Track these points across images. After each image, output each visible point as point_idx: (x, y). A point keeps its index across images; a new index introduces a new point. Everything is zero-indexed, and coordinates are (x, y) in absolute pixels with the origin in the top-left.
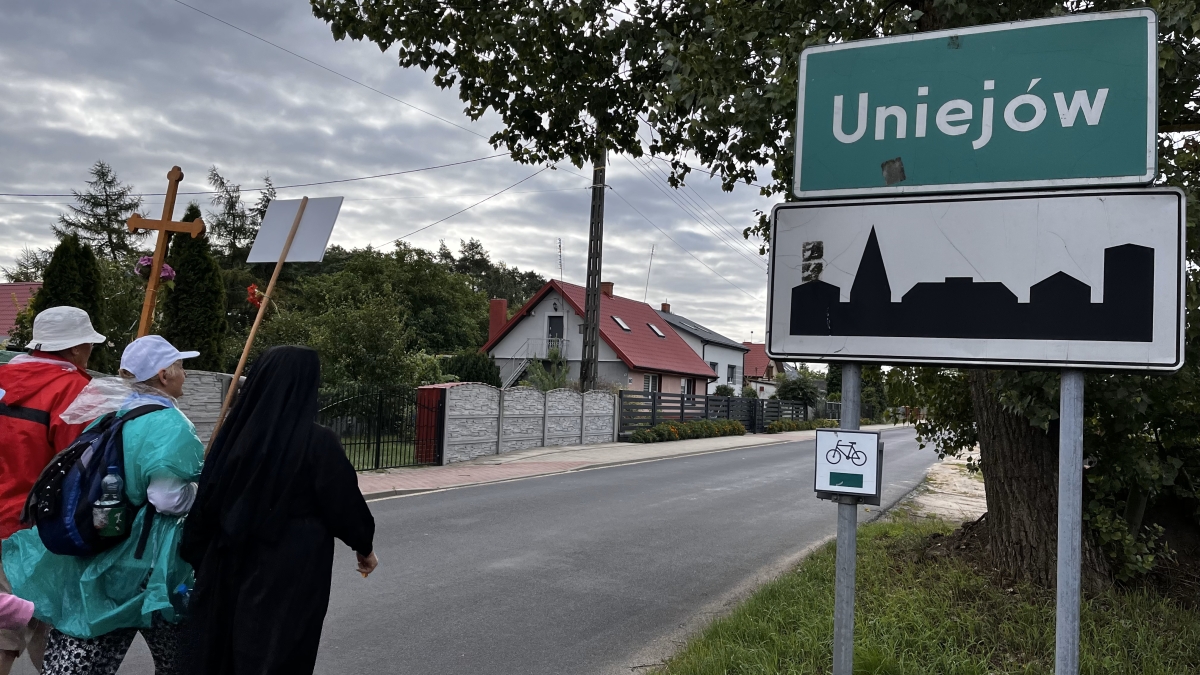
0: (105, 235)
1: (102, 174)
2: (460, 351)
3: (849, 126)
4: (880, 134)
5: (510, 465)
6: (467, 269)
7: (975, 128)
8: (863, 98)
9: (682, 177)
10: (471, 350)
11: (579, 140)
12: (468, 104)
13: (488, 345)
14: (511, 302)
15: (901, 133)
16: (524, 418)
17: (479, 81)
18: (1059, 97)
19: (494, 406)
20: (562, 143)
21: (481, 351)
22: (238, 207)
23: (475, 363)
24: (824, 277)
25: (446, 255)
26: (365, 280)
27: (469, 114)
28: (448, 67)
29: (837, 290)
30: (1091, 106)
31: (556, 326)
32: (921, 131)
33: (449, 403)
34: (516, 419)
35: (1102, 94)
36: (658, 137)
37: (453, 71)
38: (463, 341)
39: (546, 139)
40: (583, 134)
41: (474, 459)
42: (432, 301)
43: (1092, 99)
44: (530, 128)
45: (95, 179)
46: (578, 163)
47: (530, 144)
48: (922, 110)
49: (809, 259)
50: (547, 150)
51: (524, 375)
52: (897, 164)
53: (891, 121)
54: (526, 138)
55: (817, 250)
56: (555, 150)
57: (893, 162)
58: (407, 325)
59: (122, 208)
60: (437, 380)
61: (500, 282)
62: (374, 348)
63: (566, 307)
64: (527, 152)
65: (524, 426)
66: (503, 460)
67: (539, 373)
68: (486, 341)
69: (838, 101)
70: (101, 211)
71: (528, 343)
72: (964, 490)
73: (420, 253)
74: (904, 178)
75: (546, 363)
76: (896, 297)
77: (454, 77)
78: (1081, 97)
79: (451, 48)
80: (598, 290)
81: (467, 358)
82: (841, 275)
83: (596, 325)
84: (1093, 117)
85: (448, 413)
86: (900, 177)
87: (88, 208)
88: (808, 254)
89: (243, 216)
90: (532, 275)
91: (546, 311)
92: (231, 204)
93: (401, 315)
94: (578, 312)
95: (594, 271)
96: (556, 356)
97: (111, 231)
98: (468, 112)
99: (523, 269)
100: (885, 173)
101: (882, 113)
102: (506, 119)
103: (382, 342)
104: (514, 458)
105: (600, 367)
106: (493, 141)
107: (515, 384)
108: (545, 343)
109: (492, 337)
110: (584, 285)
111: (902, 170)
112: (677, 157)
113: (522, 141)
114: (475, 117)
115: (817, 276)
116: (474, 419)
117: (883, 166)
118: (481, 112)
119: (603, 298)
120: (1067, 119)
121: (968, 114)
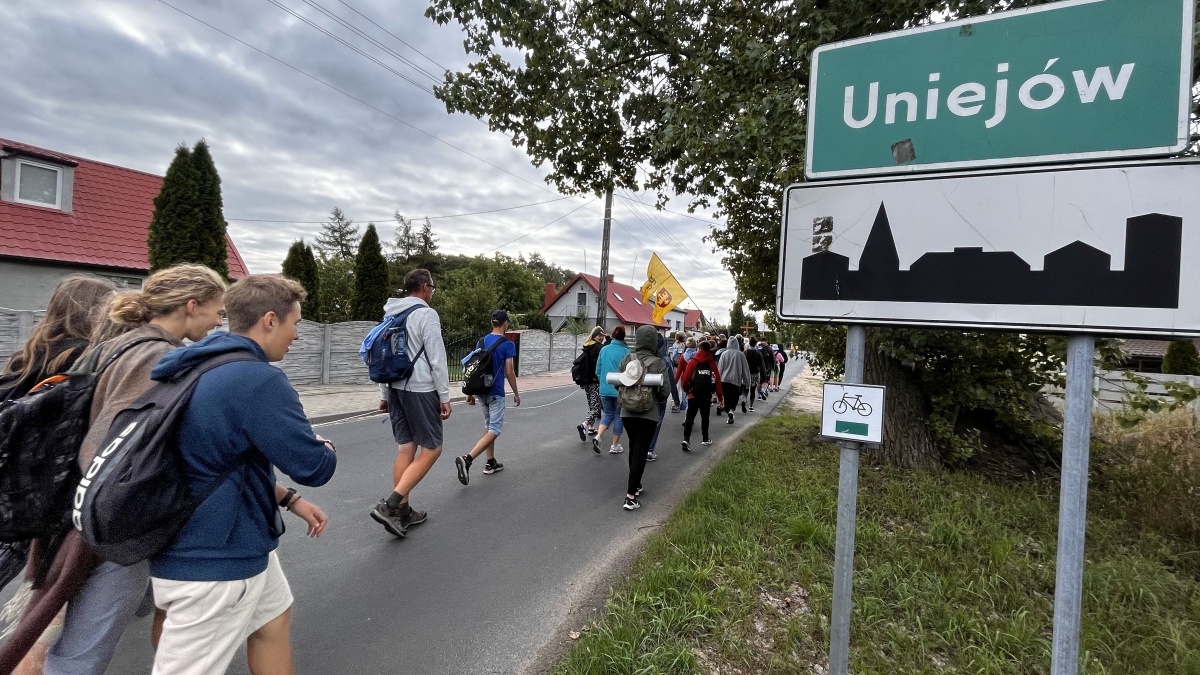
0: (339, 247)
1: (337, 214)
2: (531, 312)
3: (860, 112)
4: (890, 118)
5: (556, 377)
6: (533, 268)
7: (988, 108)
8: (874, 88)
9: (664, 204)
10: (536, 311)
11: (599, 180)
12: (533, 157)
13: (545, 308)
14: (557, 285)
15: (912, 116)
16: (564, 350)
17: (539, 142)
18: (1079, 76)
19: (548, 343)
20: (590, 181)
21: (541, 312)
22: (411, 232)
23: (538, 319)
24: (833, 248)
25: (522, 260)
26: (479, 273)
27: (534, 164)
28: (519, 132)
29: (846, 260)
30: (1114, 81)
31: (582, 298)
32: (932, 113)
33: (521, 341)
34: (559, 350)
35: (1127, 69)
36: (649, 178)
37: (522, 135)
38: (531, 306)
39: (580, 179)
40: (602, 176)
41: (536, 374)
42: (513, 284)
43: (1115, 75)
44: (570, 171)
45: (333, 216)
46: (599, 195)
47: (569, 182)
48: (933, 95)
49: (820, 231)
50: (580, 186)
51: (565, 325)
52: (907, 145)
53: (902, 107)
54: (568, 177)
55: (828, 224)
56: (585, 186)
57: (903, 143)
58: (501, 297)
59: (348, 233)
60: (516, 328)
61: (551, 274)
62: (480, 310)
63: (588, 288)
64: (567, 187)
65: (565, 355)
66: (552, 374)
67: (573, 325)
68: (543, 306)
69: (849, 91)
70: (337, 234)
71: (567, 308)
72: (814, 394)
73: (508, 258)
74: (914, 157)
75: (577, 319)
76: (904, 266)
77: (523, 140)
78: (1102, 74)
79: (520, 120)
80: (606, 279)
81: (533, 316)
82: (851, 246)
83: (606, 297)
84: (1116, 92)
85: (521, 347)
86: (911, 157)
87: (330, 233)
88: (818, 228)
89: (414, 237)
90: (568, 271)
91: (577, 290)
92: (407, 231)
93: (498, 291)
94: (595, 291)
95: (605, 267)
96: (582, 315)
97: (342, 245)
98: (533, 163)
99: (564, 268)
100: (895, 154)
101: (892, 100)
102: (555, 167)
103: (485, 307)
104: (559, 373)
105: (607, 321)
106: (546, 180)
107: (559, 331)
108: (576, 308)
109: (547, 306)
110: (599, 276)
111: (912, 150)
112: (661, 191)
113: (565, 180)
114: (537, 166)
115: (826, 248)
116: (536, 351)
117: (893, 148)
118: (541, 162)
119: (609, 283)
120: (1087, 94)
121: (981, 95)
